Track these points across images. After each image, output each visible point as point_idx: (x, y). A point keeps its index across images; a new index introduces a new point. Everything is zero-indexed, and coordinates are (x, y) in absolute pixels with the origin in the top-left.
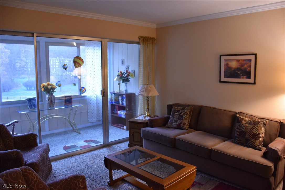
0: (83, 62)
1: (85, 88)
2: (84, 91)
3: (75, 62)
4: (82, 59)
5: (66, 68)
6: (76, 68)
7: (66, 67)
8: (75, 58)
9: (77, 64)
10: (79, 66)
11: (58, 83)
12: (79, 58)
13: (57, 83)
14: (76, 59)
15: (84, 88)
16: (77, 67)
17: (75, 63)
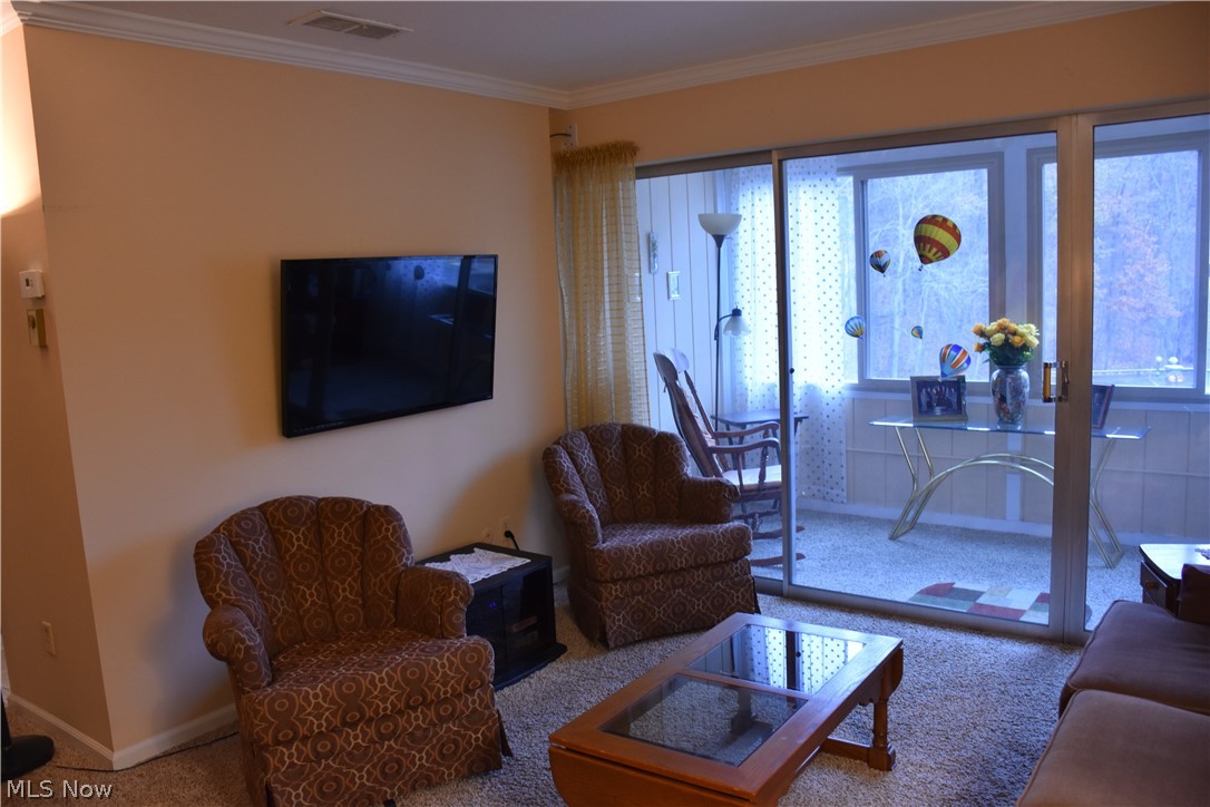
0: (958, 238)
1: (965, 352)
2: (958, 361)
3: (921, 241)
4: (955, 226)
5: (886, 265)
6: (925, 267)
7: (883, 260)
8: (924, 221)
9: (928, 246)
10: (940, 254)
11: (852, 323)
12: (940, 220)
13: (848, 322)
14: (924, 226)
15: (962, 351)
16: (931, 262)
17: (922, 245)
